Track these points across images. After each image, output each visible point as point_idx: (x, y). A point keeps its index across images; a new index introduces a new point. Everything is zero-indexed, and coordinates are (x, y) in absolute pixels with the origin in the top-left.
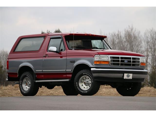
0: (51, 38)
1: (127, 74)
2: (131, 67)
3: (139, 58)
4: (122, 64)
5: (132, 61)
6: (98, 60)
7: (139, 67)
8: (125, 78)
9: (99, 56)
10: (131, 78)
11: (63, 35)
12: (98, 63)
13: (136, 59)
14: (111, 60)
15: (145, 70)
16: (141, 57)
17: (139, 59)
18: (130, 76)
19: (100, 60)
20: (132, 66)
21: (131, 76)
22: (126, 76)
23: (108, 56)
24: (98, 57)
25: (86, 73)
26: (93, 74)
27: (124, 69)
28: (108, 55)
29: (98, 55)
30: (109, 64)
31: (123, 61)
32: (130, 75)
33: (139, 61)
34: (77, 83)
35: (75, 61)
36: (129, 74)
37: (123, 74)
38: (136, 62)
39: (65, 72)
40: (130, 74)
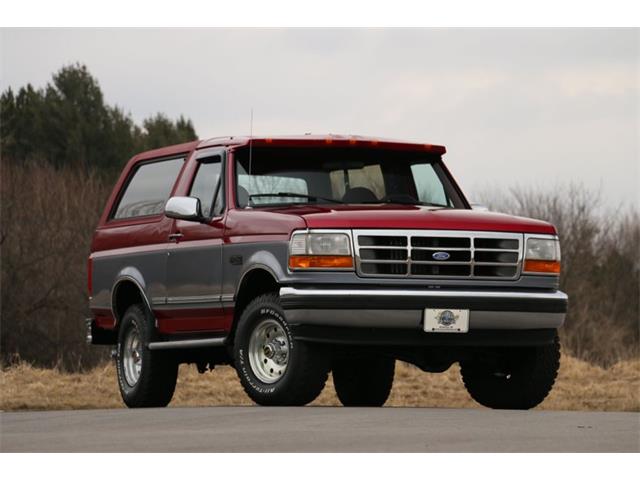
0: (201, 161)
1: (443, 310)
2: (471, 279)
3: (517, 241)
4: (417, 269)
5: (475, 252)
6: (303, 252)
7: (514, 277)
8: (428, 328)
9: (309, 233)
10: (464, 329)
11: (230, 147)
12: (304, 265)
13: (502, 245)
14: (360, 250)
15: (559, 292)
16: (527, 236)
17: (514, 243)
18: (457, 322)
19: (311, 252)
20: (475, 274)
21: (461, 321)
22: (436, 321)
23: (348, 232)
24: (305, 236)
25: (271, 309)
26: (286, 312)
27: (434, 288)
28: (351, 228)
29: (305, 229)
30: (352, 269)
31: (428, 255)
32: (458, 317)
33: (517, 253)
34: (241, 351)
35: (241, 258)
36: (452, 311)
37: (420, 311)
38: (501, 258)
39: (220, 306)
40: (455, 312)
